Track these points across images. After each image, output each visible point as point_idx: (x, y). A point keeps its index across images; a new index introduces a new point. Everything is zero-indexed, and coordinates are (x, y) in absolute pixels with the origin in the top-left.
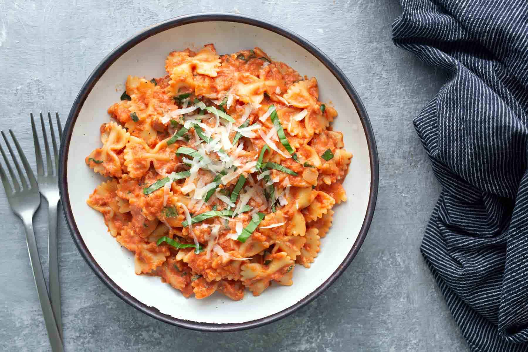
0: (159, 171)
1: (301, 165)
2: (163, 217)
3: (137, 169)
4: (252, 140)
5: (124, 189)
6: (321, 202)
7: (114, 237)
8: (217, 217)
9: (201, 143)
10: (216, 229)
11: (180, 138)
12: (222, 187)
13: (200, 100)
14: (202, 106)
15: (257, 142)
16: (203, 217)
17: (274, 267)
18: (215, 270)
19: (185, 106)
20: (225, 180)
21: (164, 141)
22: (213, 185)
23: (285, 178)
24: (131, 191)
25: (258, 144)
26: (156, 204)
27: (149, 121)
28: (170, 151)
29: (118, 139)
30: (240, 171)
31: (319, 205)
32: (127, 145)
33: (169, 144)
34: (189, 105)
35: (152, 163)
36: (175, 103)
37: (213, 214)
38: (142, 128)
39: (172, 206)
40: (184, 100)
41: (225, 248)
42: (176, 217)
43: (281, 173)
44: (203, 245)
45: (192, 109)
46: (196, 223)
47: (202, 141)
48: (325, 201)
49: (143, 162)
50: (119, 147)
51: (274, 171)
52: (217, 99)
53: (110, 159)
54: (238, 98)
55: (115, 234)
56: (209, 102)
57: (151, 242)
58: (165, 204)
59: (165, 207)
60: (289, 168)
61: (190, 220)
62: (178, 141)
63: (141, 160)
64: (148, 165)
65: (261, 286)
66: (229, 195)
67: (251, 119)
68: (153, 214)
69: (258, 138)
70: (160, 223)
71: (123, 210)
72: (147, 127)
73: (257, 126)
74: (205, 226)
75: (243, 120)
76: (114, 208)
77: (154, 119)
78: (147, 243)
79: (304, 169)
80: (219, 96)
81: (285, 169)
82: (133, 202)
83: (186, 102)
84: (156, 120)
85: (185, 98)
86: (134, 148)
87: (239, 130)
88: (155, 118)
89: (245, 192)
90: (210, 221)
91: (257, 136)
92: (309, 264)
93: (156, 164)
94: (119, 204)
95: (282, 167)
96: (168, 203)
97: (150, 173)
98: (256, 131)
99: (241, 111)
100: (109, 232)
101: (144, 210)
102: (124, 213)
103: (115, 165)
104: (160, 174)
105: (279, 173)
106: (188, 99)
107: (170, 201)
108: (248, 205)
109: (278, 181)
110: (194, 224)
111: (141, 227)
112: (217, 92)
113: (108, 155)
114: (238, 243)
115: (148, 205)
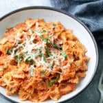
3: (22, 75)
4: (36, 39)
12: (45, 55)
22: (43, 58)
23: (54, 37)
24: (28, 83)
30: (43, 47)
31: (69, 35)
32: (12, 75)
33: (20, 63)
35: (23, 71)
38: (9, 68)
39: (41, 71)
40: (9, 52)
43: (51, 37)
51: (49, 39)
58: (39, 73)
66: (49, 56)
67: (29, 37)
68: (40, 78)
75: (27, 39)
77: (9, 62)
79: (54, 30)
80: (15, 42)
90: (54, 64)
110: (52, 69)
115: (36, 77)
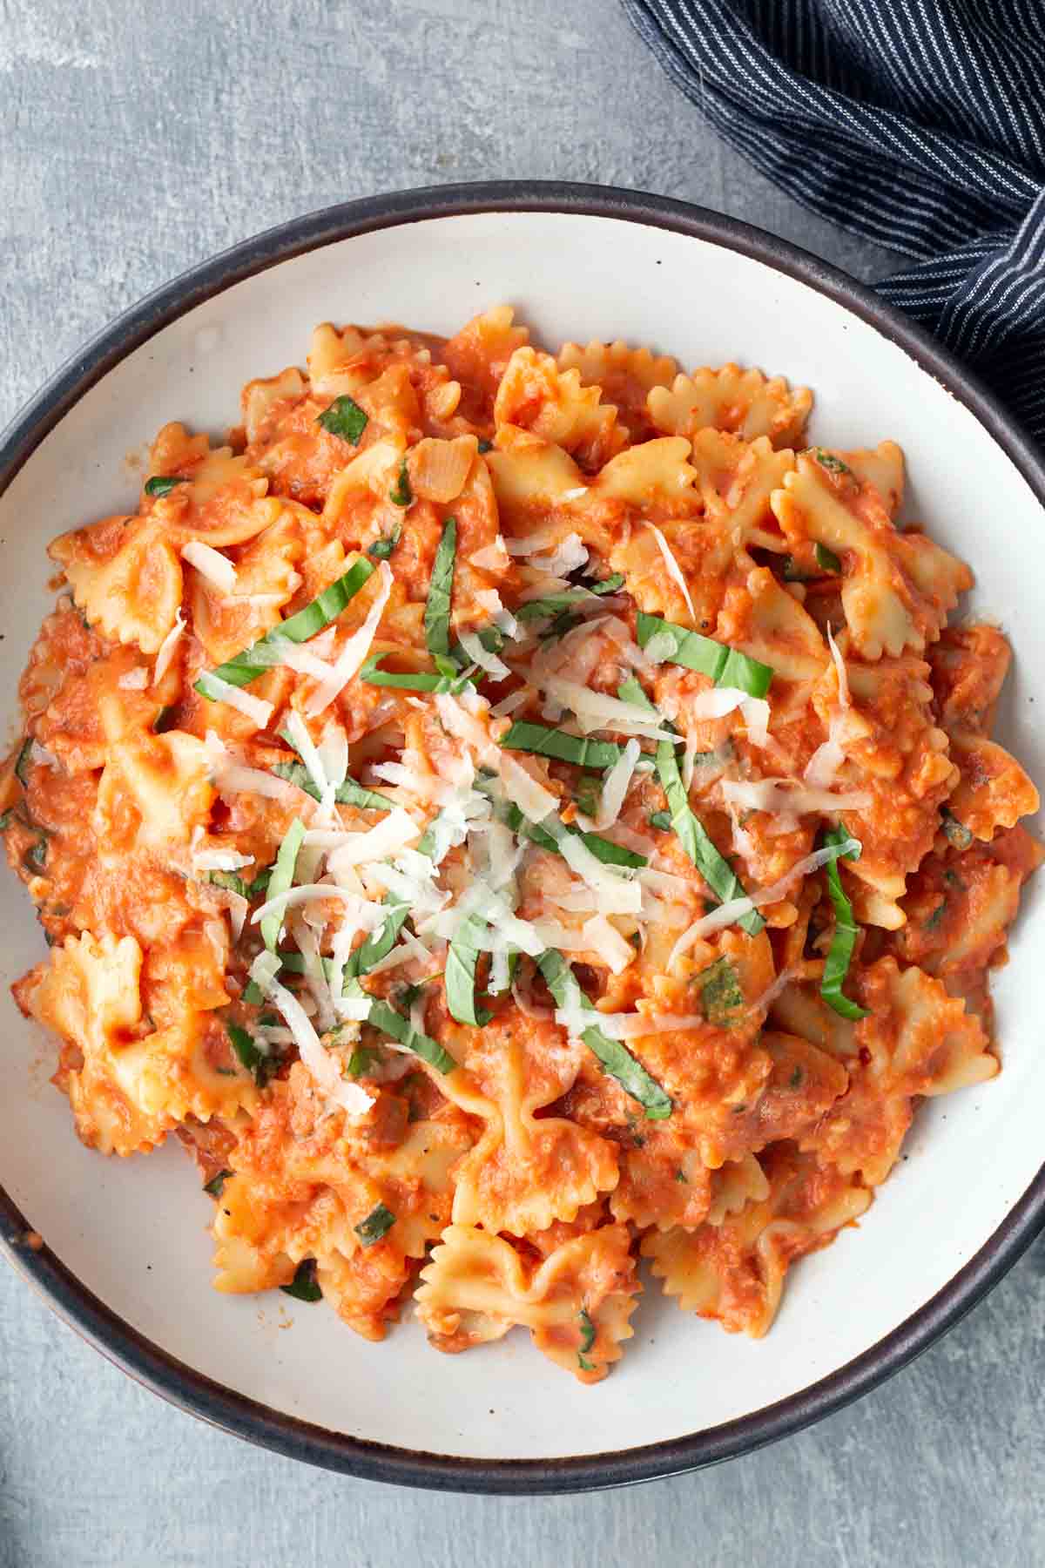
0: (566, 1074)
1: (409, 515)
2: (746, 1018)
3: (581, 1167)
4: (358, 734)
5: (674, 1202)
6: (536, 404)
7: (872, 1198)
8: (694, 800)
9: (416, 936)
10: (744, 795)
11: (416, 1024)
12: (572, 812)
13: (245, 980)
14: (265, 967)
15: (357, 716)
16: (707, 860)
17: (840, 529)
18: (907, 765)
19: (281, 1037)
20: (540, 805)
21: (444, 1084)
22: (571, 847)
23: (475, 570)
24: (676, 1172)
25: (364, 707)
26: (701, 1055)
27: (377, 1166)
28: (476, 1054)
29: (479, 1269)
30: (491, 754)
31: (549, 408)
32: (492, 1227)
33: (451, 1063)
34: (275, 1019)
35: (539, 1114)
36: (282, 1075)
37: (684, 821)
38: (412, 1186)
39: (692, 991)
40: (261, 1043)
41: (812, 738)
42: (734, 963)
43: (458, 591)
44: (820, 829)
45: (286, 1002)
46: (738, 882)
47: (407, 934)
48: (530, 391)
49: (547, 1147)
50: (507, 1260)
51: (457, 618)
52: (226, 914)
53: (567, 1284)
54: (200, 831)
55: (860, 1196)
56: (246, 941)
57: (858, 1042)
58: (692, 1021)
59: (705, 1016)
60: (429, 560)
61: (736, 908)
62: (432, 1031)
63: (540, 1156)
64: (553, 1124)
65: (927, 565)
66: (598, 775)
67: (271, 757)
68: (743, 1060)
69: (341, 711)
70: (774, 1026)
71: (757, 1186)
72: (403, 1167)
73: (295, 729)
74: (743, 842)
75: (282, 790)
76: (757, 1224)
77: (365, 1145)
78: (864, 1057)
79: (421, 501)
80: (209, 906)
81: (441, 575)
82: (716, 1151)
83: (265, 1035)
84: (368, 1139)
85: (252, 1039)
86: (498, 1199)
87: (329, 797)
88: (360, 1145)
89: (569, 715)
90: (717, 825)
91: (333, 718)
92: (798, 395)
93: (544, 1094)
94: (738, 1205)
95: (434, 587)
96: (686, 1011)
97: (581, 1110)
98: (316, 727)
99: (249, 805)
100: (859, 1220)
101: (737, 1096)
102: (769, 1175)
103: (585, 1259)
104: (577, 1068)
105: (462, 599)
106: (252, 1028)
107: (675, 1002)
108: (620, 691)
109: (495, 593)
110: (746, 888)
111: (808, 1096)
112: (196, 922)
113: (552, 1296)
114: (776, 690)
115: (711, 1087)
